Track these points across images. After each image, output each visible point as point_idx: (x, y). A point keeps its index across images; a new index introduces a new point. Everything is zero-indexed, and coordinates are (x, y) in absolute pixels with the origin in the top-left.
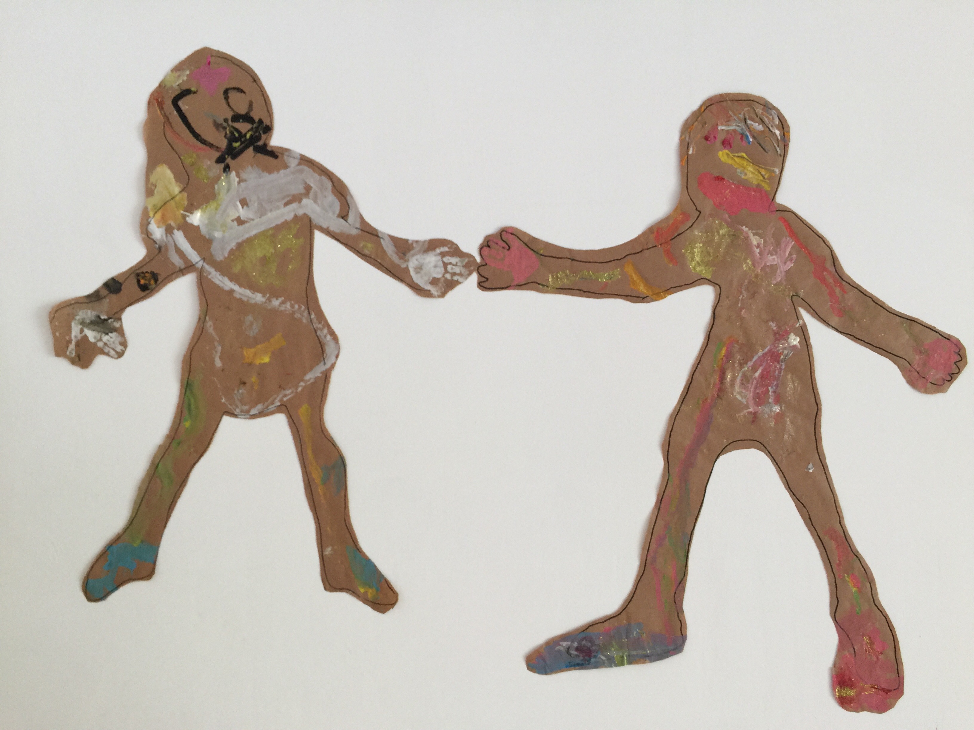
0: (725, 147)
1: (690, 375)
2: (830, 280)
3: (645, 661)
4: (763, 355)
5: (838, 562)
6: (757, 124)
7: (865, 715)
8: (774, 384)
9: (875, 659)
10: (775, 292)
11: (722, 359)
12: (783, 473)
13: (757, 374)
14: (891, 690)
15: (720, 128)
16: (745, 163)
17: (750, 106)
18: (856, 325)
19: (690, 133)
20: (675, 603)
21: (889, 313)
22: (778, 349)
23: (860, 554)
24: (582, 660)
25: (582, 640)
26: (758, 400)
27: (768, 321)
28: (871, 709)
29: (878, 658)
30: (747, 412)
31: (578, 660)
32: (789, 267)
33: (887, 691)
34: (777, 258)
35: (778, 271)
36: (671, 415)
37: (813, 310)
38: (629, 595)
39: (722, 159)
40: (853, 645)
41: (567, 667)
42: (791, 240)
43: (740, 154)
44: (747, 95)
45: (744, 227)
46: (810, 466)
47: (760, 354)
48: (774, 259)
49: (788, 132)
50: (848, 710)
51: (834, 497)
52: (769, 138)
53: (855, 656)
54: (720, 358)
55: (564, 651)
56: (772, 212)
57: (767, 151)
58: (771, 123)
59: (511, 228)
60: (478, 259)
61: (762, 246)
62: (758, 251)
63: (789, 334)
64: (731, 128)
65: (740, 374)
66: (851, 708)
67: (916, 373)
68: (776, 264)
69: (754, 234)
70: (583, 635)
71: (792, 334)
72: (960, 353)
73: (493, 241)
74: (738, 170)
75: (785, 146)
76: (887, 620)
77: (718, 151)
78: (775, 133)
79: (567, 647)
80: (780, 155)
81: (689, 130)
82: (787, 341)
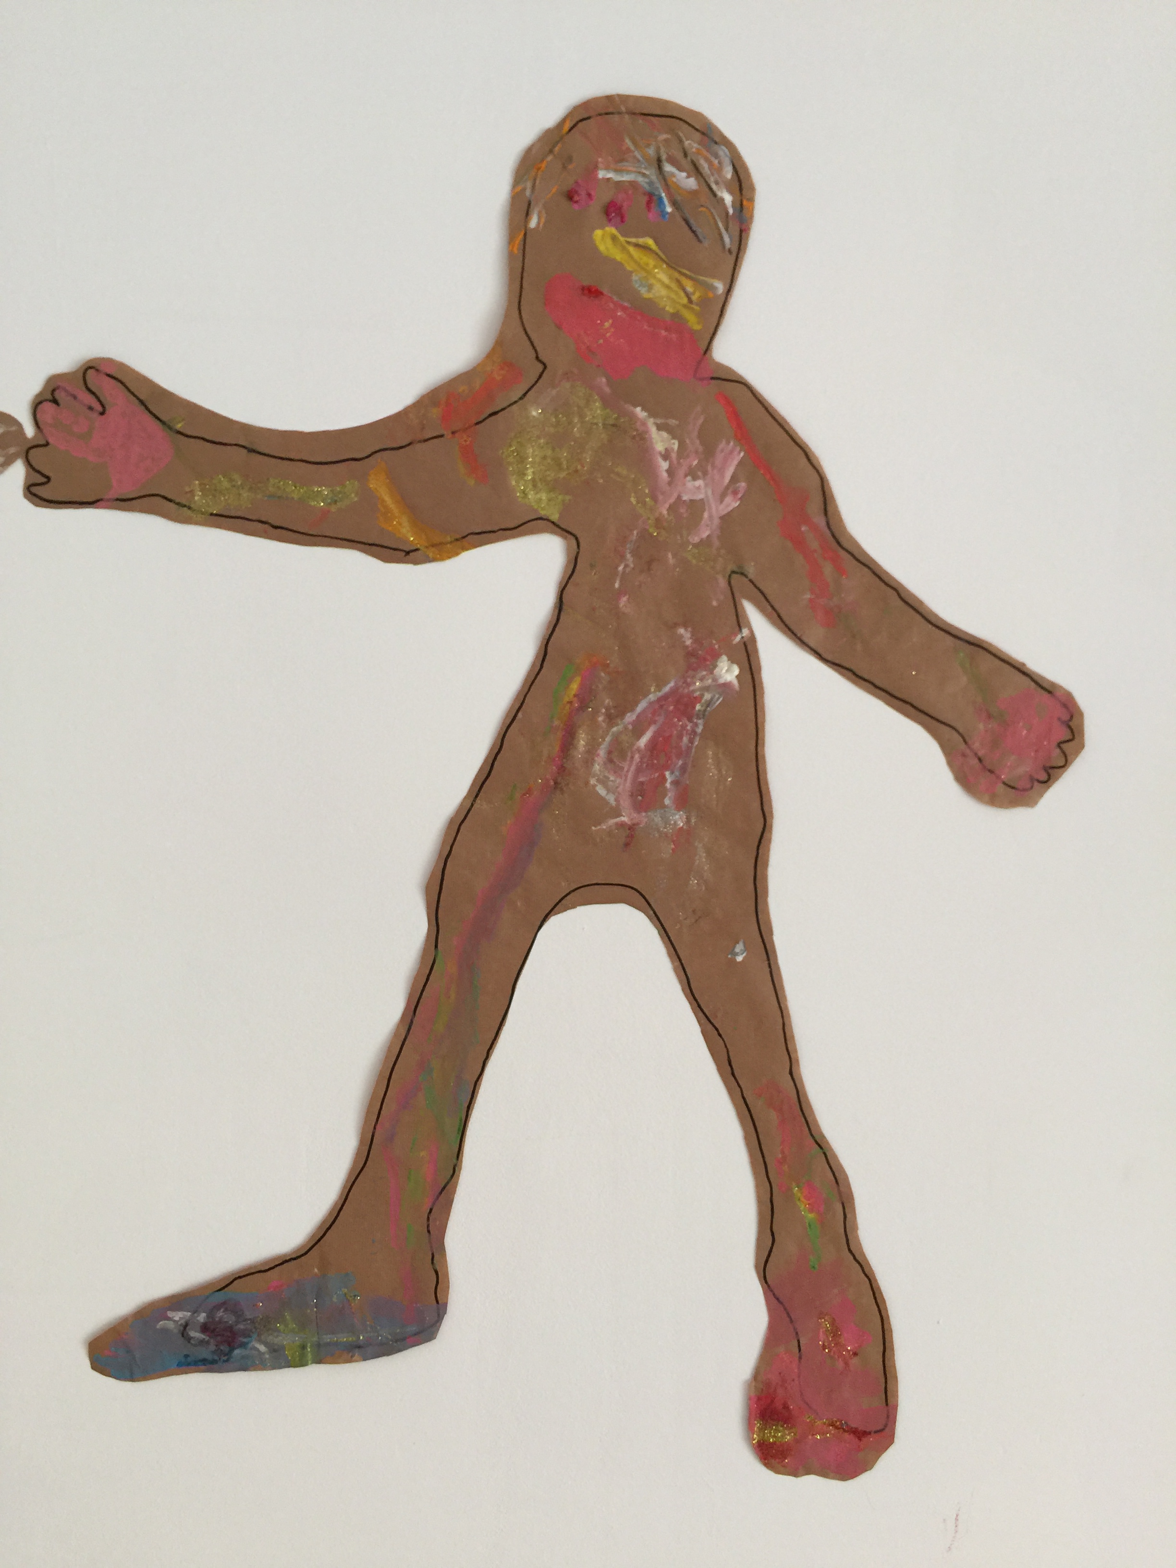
0: (610, 220)
1: (499, 734)
2: (814, 544)
3: (352, 1357)
4: (659, 700)
5: (780, 1156)
6: (684, 174)
7: (812, 1482)
8: (678, 766)
9: (840, 1365)
10: (694, 562)
11: (571, 703)
12: (680, 960)
13: (643, 741)
14: (870, 1433)
15: (601, 174)
16: (652, 262)
17: (671, 131)
18: (859, 647)
19: (535, 180)
20: (429, 1232)
21: (930, 626)
22: (692, 688)
23: (827, 1143)
24: (214, 1352)
25: (217, 1307)
26: (640, 798)
27: (676, 625)
28: (825, 1471)
29: (846, 1364)
30: (617, 824)
31: (205, 1353)
32: (730, 508)
33: (860, 1434)
34: (706, 485)
35: (706, 515)
36: (451, 821)
37: (772, 607)
38: (330, 1213)
39: (602, 248)
40: (797, 1333)
41: (180, 1365)
42: (738, 448)
43: (641, 241)
44: (665, 103)
45: (638, 409)
46: (739, 947)
47: (652, 697)
48: (699, 488)
49: (751, 200)
50: (777, 1472)
51: (783, 1017)
52: (707, 208)
53: (800, 1358)
54: (566, 699)
55: (176, 1331)
56: (702, 379)
57: (701, 237)
58: (716, 176)
59: (110, 361)
60: (30, 431)
61: (674, 455)
62: (664, 465)
63: (716, 656)
64: (626, 178)
65: (608, 739)
66: (784, 1466)
67: (976, 761)
68: (702, 500)
69: (659, 428)
70: (220, 1297)
71: (724, 658)
72: (1071, 724)
73: (66, 391)
74: (634, 277)
75: (741, 231)
76: (871, 1285)
77: (594, 229)
78: (723, 200)
79: (183, 1322)
80: (730, 251)
81: (533, 173)
82: (712, 673)
